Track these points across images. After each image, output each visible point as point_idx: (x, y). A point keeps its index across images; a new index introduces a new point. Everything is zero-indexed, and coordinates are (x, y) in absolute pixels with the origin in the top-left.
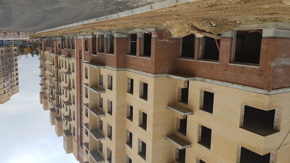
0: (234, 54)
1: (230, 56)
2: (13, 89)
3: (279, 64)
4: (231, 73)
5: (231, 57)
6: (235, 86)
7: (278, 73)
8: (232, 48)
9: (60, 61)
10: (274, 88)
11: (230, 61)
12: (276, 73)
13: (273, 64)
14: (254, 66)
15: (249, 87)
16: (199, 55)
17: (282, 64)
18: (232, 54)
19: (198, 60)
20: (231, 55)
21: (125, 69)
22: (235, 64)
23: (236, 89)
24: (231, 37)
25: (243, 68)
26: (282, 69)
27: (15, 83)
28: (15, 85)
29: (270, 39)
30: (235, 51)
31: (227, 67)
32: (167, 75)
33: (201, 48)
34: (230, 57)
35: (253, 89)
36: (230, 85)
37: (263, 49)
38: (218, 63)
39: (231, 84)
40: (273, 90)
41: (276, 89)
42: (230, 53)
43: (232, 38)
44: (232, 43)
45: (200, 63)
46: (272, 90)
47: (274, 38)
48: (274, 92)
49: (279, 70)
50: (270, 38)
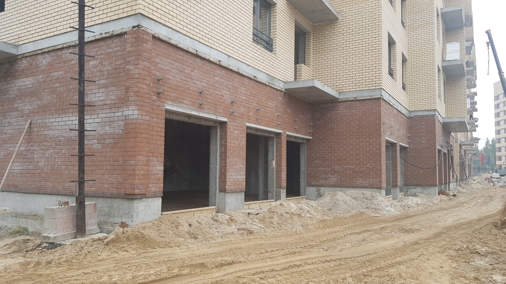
0: (212, 148)
1: (226, 142)
3: (104, 115)
4: (222, 96)
5: (221, 139)
6: (214, 56)
7: (105, 86)
8: (221, 163)
10: (117, 40)
11: (226, 127)
12: (113, 88)
13: (131, 112)
14: (175, 109)
15: (186, 48)
16: (277, 147)
17: (95, 116)
18: (218, 147)
19: (278, 135)
20: (224, 146)
21: (413, 115)
22: (215, 118)
23: (213, 46)
24: (226, 194)
25: (201, 107)
26: (93, 100)
29: (143, 191)
30: (212, 156)
31: (232, 110)
32: (342, 97)
33: (274, 163)
34: (224, 138)
35: (176, 39)
36: (225, 62)
37: (158, 161)
38: (248, 124)
39: (223, 65)
40: (124, 31)
41: (113, 37)
42: (226, 149)
43: (223, 190)
44: (220, 178)
45: (277, 126)
46: (125, 33)
47: (131, 197)
48: (116, 28)
49: (102, 98)
50: (143, 196)
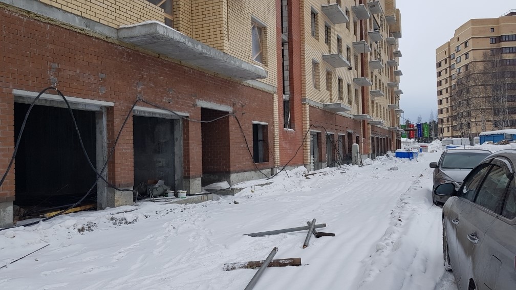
2: (447, 53)
9: (357, 102)
27: (444, 66)
28: (443, 63)
